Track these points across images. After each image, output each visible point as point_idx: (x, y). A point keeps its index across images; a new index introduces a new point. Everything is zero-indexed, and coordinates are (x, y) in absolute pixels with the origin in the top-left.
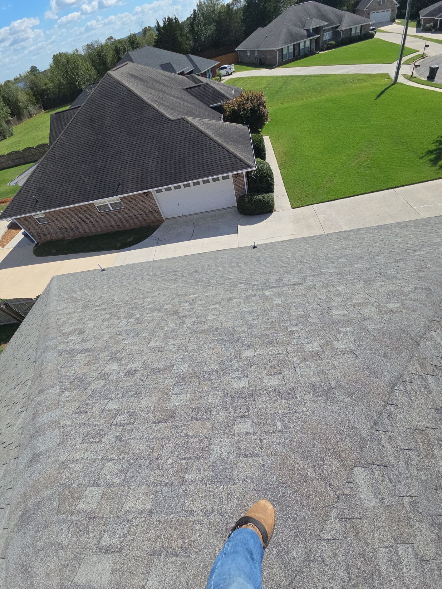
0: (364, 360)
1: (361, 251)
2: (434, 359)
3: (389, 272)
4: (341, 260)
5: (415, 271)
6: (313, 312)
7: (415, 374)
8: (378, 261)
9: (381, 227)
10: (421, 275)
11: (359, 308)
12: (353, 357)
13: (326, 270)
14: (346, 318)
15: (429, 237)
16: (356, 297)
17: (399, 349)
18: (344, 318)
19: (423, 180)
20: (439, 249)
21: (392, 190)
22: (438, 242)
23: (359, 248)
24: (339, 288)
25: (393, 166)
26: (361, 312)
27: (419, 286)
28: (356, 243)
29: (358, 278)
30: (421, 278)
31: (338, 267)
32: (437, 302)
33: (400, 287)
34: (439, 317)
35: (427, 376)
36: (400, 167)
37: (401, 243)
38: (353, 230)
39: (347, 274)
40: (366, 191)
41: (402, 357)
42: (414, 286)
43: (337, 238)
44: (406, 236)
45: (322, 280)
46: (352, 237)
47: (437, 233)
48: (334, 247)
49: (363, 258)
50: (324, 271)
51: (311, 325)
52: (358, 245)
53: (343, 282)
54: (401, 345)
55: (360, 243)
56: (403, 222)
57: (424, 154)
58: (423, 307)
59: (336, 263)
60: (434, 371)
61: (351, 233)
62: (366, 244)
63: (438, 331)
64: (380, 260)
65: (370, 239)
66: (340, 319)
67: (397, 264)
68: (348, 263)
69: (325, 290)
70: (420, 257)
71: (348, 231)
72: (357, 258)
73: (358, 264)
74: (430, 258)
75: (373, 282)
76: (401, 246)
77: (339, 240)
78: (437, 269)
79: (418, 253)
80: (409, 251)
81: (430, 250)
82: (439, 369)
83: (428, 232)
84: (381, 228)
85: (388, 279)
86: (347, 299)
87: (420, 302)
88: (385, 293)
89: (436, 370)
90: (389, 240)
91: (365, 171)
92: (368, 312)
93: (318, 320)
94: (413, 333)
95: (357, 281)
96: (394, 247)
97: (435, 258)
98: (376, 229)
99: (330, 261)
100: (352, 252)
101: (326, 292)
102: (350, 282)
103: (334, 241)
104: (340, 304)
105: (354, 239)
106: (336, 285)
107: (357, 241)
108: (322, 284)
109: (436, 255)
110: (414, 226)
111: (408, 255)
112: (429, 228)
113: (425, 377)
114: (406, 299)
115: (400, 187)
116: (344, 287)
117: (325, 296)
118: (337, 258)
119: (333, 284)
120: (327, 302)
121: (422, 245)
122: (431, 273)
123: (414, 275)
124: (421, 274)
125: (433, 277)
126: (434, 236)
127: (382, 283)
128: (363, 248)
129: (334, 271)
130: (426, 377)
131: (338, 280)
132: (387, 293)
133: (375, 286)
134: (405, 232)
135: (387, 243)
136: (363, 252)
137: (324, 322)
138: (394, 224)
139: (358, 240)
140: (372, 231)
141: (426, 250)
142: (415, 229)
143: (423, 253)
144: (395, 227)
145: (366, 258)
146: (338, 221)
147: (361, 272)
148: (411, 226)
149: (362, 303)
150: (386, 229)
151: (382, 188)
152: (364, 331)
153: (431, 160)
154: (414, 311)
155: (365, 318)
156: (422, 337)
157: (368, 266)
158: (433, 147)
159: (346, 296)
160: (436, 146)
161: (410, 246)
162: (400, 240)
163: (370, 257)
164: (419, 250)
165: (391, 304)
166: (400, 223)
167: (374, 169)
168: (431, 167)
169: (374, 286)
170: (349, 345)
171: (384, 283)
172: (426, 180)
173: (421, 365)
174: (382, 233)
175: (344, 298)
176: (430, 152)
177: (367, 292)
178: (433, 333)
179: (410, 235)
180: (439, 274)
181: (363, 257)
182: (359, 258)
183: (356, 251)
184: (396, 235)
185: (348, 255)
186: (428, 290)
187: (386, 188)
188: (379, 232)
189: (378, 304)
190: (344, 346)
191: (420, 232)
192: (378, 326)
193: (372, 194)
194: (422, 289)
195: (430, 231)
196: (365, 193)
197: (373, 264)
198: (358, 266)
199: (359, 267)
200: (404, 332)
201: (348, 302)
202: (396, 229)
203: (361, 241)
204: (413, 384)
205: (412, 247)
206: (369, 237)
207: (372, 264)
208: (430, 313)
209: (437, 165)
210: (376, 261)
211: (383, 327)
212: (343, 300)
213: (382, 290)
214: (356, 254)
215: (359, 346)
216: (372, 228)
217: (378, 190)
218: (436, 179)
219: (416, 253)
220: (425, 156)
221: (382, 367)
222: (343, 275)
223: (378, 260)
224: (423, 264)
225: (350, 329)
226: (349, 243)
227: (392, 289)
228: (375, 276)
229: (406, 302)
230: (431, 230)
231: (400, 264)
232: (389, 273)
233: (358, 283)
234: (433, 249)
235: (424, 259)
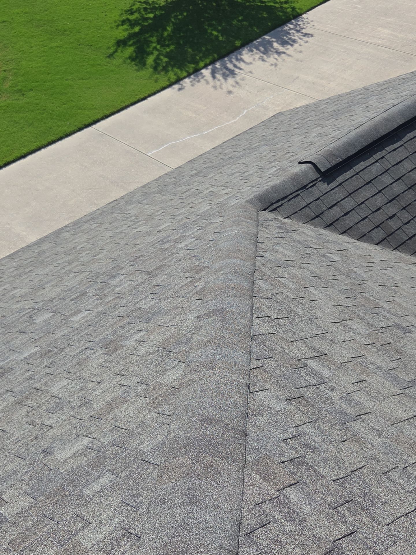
0: (154, 537)
1: (78, 278)
2: (283, 449)
3: (144, 305)
4: (40, 319)
5: (189, 282)
6: (10, 483)
7: (262, 503)
8: (117, 289)
9: (100, 212)
10: (201, 287)
11: (111, 415)
12: (131, 546)
13: (12, 357)
14: (93, 455)
15: (191, 205)
16: (98, 392)
17: (212, 466)
18: (85, 459)
19: (137, 97)
20: (211, 223)
21: (90, 129)
22: (207, 211)
23: (71, 275)
24: (55, 390)
25: (67, 80)
26: (117, 424)
27: (203, 312)
28: (61, 266)
29: (90, 344)
30: (201, 293)
31: (36, 337)
32: (244, 330)
33: (173, 329)
34: (259, 357)
35: (284, 491)
36: (81, 81)
37: (147, 234)
38: (46, 237)
39: (62, 346)
40: (38, 144)
41: (224, 481)
42: (196, 314)
43: (17, 269)
44: (151, 217)
45: (8, 387)
46: (47, 254)
47: (199, 193)
48: (15, 292)
49: (84, 294)
50: (9, 362)
51: (14, 524)
52: (67, 269)
53: (60, 370)
54: (213, 455)
55: (70, 263)
56: (138, 190)
57: (113, 49)
58: (224, 350)
59: (31, 329)
60: (293, 473)
61: (45, 246)
62: (81, 260)
63: (268, 386)
64: (121, 285)
65: (89, 246)
66: (78, 467)
67: (154, 282)
68: (58, 318)
69: (24, 410)
70: (188, 252)
71: (35, 244)
72: (73, 300)
73: (79, 311)
74: (204, 247)
75: (121, 341)
76: (149, 239)
77: (22, 270)
78: (221, 263)
79: (183, 245)
80: (166, 246)
81: (200, 232)
82: (299, 464)
83: (184, 196)
84: (101, 214)
85: (148, 320)
86: (80, 407)
87: (215, 344)
88: (150, 354)
89: (295, 470)
90: (123, 235)
91: (14, 102)
92: (132, 414)
93: (27, 498)
94: (226, 414)
95: (89, 352)
96: (138, 246)
97: (211, 243)
98: (92, 219)
99: (14, 330)
100: (58, 289)
101: (27, 416)
102: (75, 361)
103: (12, 279)
104: (68, 427)
105: (53, 256)
106: (46, 384)
107: (62, 261)
108: (12, 399)
109: (211, 239)
110: (159, 192)
111: (167, 255)
112: (185, 188)
113: (282, 498)
114: (191, 349)
115: (102, 119)
116: (65, 382)
117: (27, 426)
118: (31, 317)
119: (38, 386)
120: (36, 438)
121: (184, 226)
122: (214, 277)
123: (189, 293)
124: (199, 285)
125: (219, 282)
126: (197, 202)
127: (138, 336)
128: (81, 272)
129: (33, 351)
130: (284, 495)
131: (48, 371)
132: (154, 353)
133: (128, 349)
134: (149, 210)
135: (122, 243)
136: (82, 280)
137: (42, 498)
138: (122, 198)
139: (63, 256)
140: (85, 227)
141: (193, 234)
142: (164, 197)
143: (189, 241)
144: (127, 203)
145: (91, 292)
146: (8, 226)
147: (91, 329)
148: (154, 193)
149: (114, 400)
150: (112, 213)
151: (68, 131)
152: (136, 466)
153: (132, 59)
154: (212, 368)
155: (129, 434)
156: (245, 415)
157: (101, 309)
158: (122, 33)
159: (75, 401)
160: (127, 30)
161: (164, 234)
162: (143, 229)
163: (99, 286)
164: (183, 237)
165: (169, 373)
166: (132, 194)
167: (31, 94)
168: (138, 70)
169: (125, 348)
170: (116, 520)
171: (142, 333)
172: (142, 96)
173: (266, 476)
174: (107, 226)
175: (73, 408)
176: (121, 43)
177: (117, 369)
178: (261, 395)
179: (157, 211)
180: (227, 274)
181: (86, 292)
182: (77, 297)
183: (66, 284)
184: (133, 220)
185: (51, 300)
186: (220, 312)
187: (76, 128)
188: (101, 224)
189: (145, 387)
190: (106, 531)
191: (173, 201)
192: (160, 438)
193: (54, 146)
194: (209, 314)
195: (187, 193)
196: (39, 149)
197: (111, 299)
198: (80, 316)
199: (83, 318)
200: (208, 421)
201: (85, 413)
202: (130, 207)
203: (71, 257)
204: (268, 526)
205: (168, 236)
206: (85, 242)
207: (107, 301)
208: (241, 358)
209: (148, 66)
210: (113, 290)
211: (169, 433)
212: (72, 413)
213: (142, 350)
214: (69, 290)
215: (136, 508)
216: (84, 219)
217: (62, 135)
218: (158, 91)
219: (180, 246)
220: (116, 51)
221: (194, 530)
222: (56, 353)
223: (116, 286)
224: (197, 263)
225: (107, 479)
226: (47, 270)
227: (161, 338)
228: (121, 324)
229: (192, 354)
230: (189, 190)
231: (158, 280)
232: (146, 307)
233: (93, 357)
234: (203, 228)
235: (195, 253)
